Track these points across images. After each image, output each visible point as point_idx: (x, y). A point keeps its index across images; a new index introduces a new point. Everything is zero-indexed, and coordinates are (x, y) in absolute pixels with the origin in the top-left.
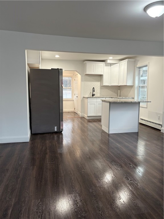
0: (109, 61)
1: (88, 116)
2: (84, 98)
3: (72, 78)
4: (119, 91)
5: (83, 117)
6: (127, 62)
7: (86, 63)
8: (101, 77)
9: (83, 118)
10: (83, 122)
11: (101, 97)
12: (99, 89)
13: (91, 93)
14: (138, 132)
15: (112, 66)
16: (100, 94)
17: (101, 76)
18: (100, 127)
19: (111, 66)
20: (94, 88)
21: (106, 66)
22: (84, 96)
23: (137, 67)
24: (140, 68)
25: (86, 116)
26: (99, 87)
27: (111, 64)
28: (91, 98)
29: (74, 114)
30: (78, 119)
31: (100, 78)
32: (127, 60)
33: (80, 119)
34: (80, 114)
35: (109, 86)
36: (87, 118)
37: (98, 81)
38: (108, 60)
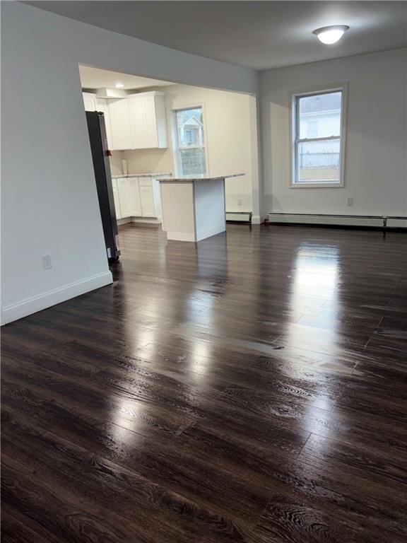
4: (124, 161)
6: (153, 97)
14: (226, 231)
15: (110, 105)
21: (99, 103)
23: (171, 110)
27: (108, 100)
32: (154, 92)
38: (107, 90)
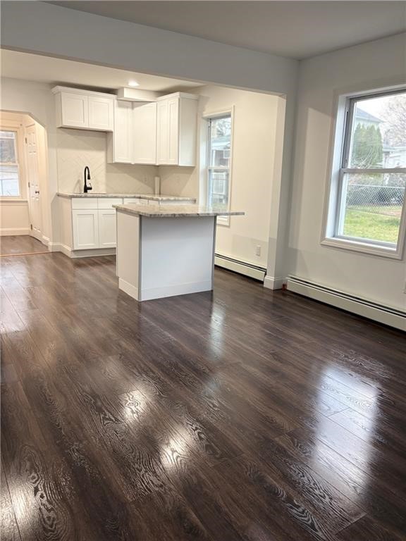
0: (128, 94)
1: (75, 251)
2: (60, 198)
3: (17, 136)
4: (157, 179)
5: (60, 253)
6: (177, 100)
7: (59, 92)
8: (106, 138)
9: (58, 255)
10: (61, 270)
11: (110, 195)
12: (103, 173)
13: (79, 181)
14: (212, 291)
16: (107, 185)
17: (106, 134)
18: (112, 282)
19: (133, 108)
20: (87, 167)
21: (120, 106)
22: (61, 192)
23: (203, 118)
24: (210, 119)
25: (70, 249)
26: (103, 167)
27: (134, 104)
28: (81, 197)
29: (32, 245)
30: (45, 259)
31: (104, 139)
33: (50, 260)
34: (51, 244)
35: (130, 164)
36: (73, 256)
37: (100, 149)
38: (125, 90)
